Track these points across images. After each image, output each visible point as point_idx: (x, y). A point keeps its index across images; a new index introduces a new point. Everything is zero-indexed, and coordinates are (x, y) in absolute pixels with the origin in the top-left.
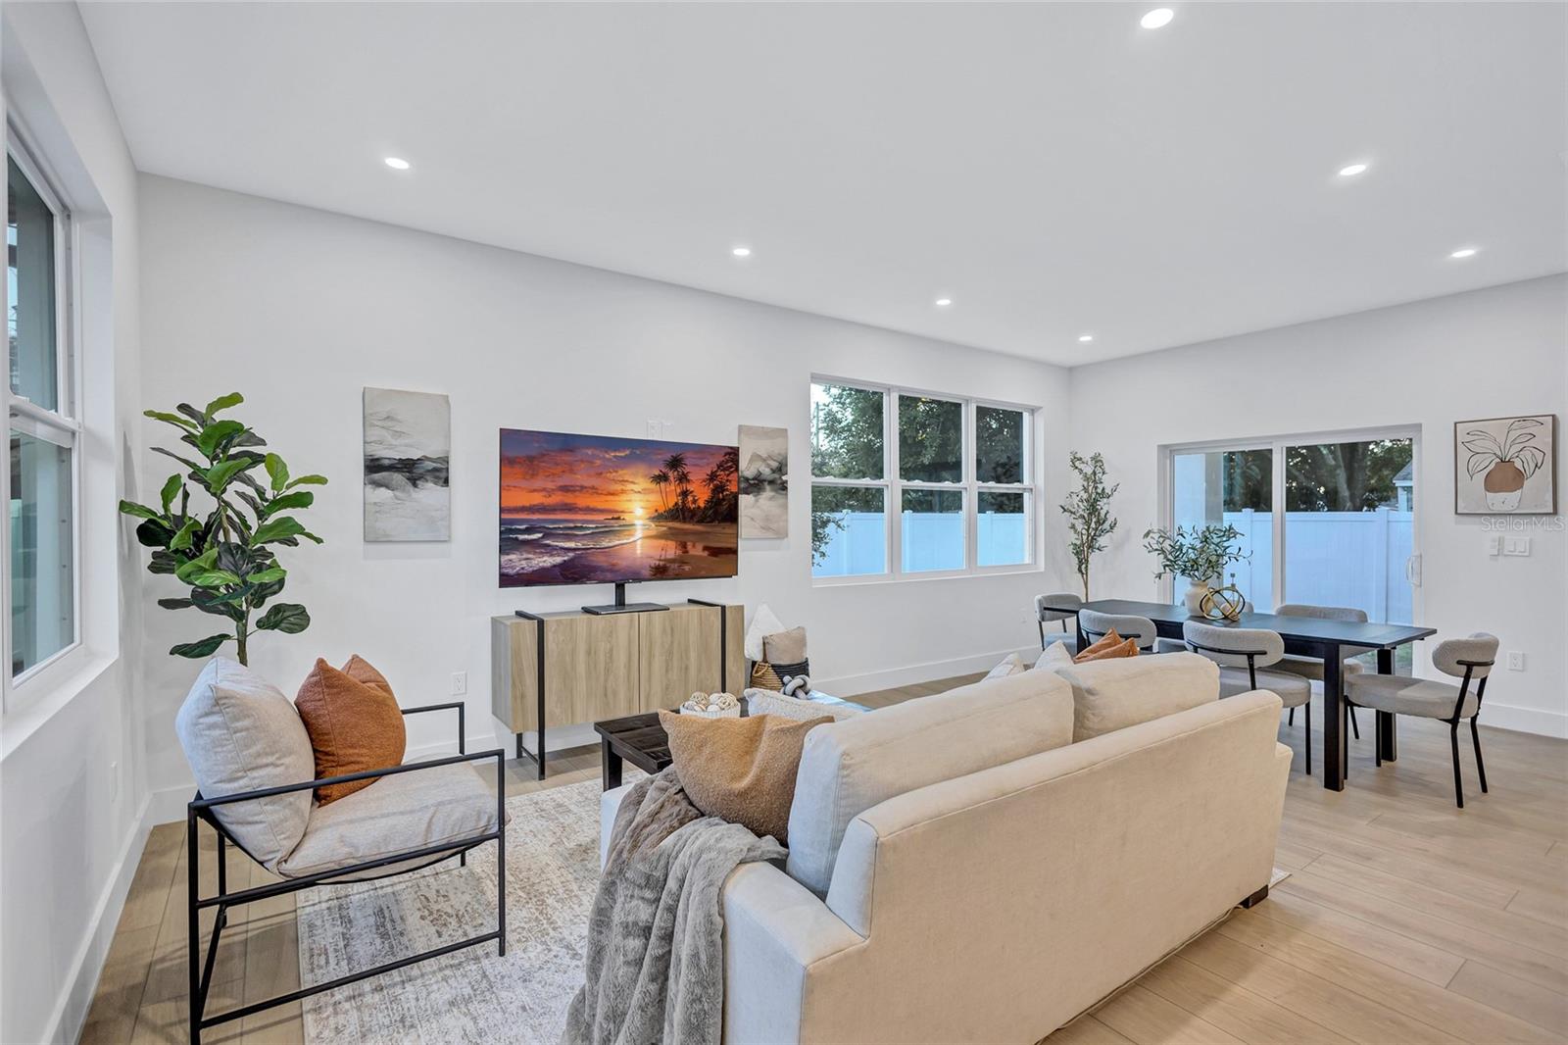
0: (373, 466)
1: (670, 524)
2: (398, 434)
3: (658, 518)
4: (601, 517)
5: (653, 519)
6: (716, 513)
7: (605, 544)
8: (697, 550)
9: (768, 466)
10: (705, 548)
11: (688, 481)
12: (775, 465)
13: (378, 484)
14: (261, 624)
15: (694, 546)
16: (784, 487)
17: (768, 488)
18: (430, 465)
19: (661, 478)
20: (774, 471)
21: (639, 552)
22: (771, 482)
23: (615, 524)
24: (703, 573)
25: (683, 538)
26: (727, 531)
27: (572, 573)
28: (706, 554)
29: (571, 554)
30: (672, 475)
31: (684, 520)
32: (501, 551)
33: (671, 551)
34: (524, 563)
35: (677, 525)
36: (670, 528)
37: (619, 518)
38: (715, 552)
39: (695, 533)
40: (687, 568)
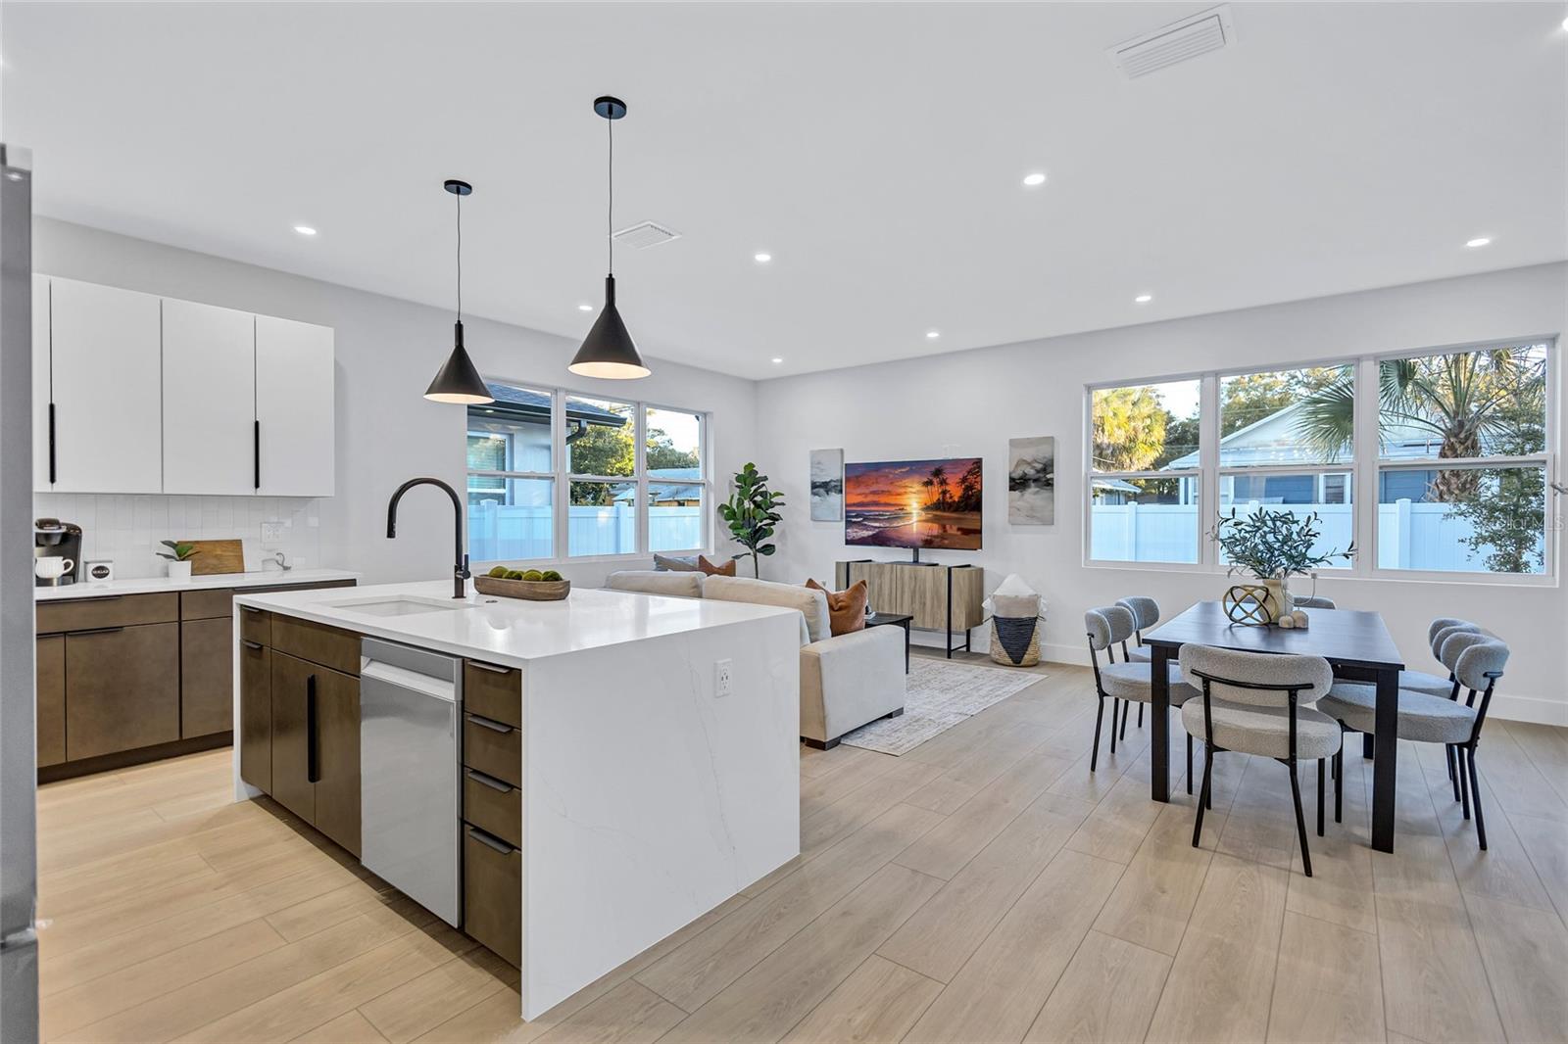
0: (814, 486)
1: (934, 513)
2: (822, 470)
3: (927, 508)
4: (893, 509)
5: (923, 509)
6: (966, 505)
7: (895, 525)
8: (953, 530)
9: (1033, 467)
10: (959, 529)
11: (947, 484)
12: (1039, 466)
13: (814, 494)
14: (759, 551)
15: (951, 527)
16: (1049, 484)
17: (1033, 485)
18: (833, 484)
19: (929, 483)
20: (1038, 472)
21: (915, 530)
22: (1035, 481)
23: (900, 513)
24: (957, 546)
25: (945, 522)
26: (975, 517)
27: (880, 540)
28: (959, 533)
29: (877, 530)
30: (935, 481)
31: (944, 511)
32: (846, 528)
33: (935, 529)
34: (854, 534)
35: (938, 513)
36: (936, 515)
37: (903, 509)
38: (966, 532)
39: (949, 519)
40: (946, 542)
